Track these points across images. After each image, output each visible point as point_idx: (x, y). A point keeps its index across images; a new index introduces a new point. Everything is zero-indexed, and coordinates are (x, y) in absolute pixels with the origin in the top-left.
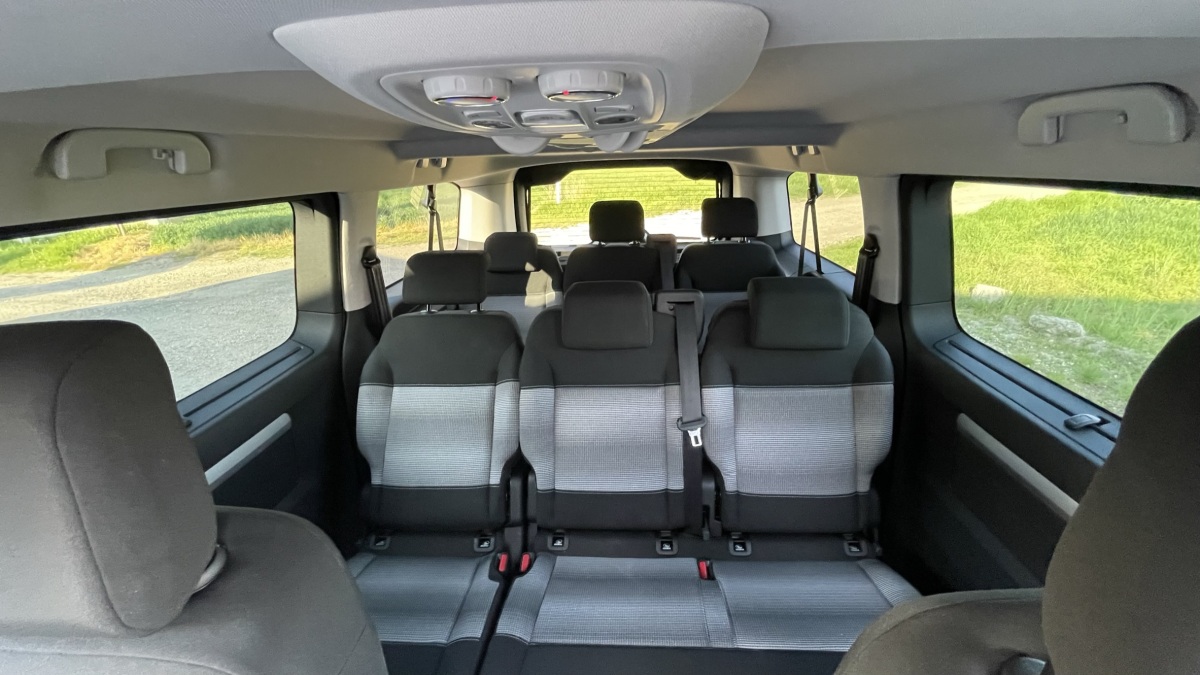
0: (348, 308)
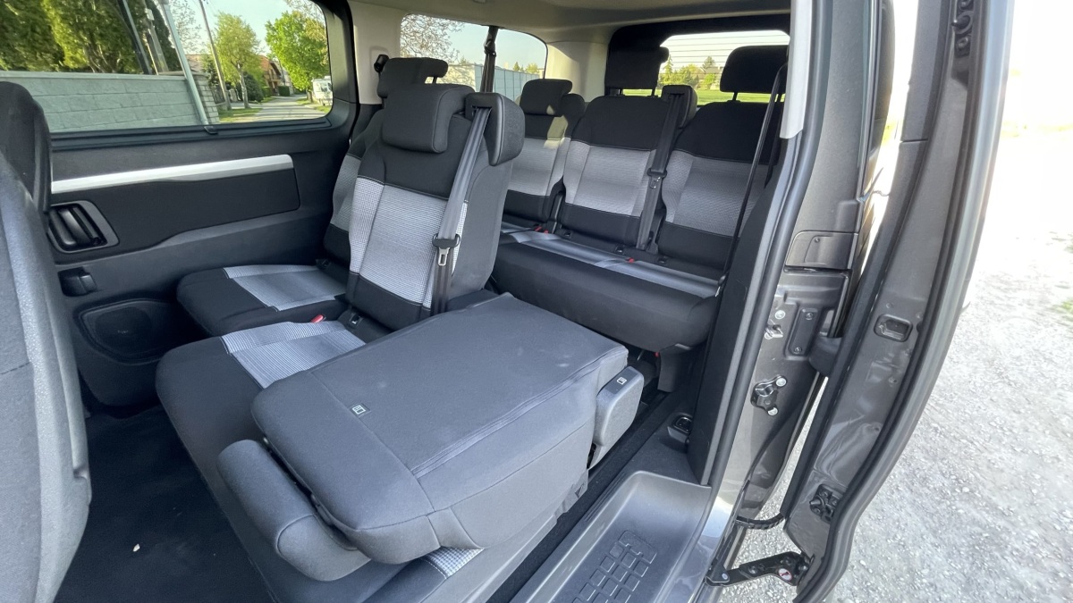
0: (361, 102)
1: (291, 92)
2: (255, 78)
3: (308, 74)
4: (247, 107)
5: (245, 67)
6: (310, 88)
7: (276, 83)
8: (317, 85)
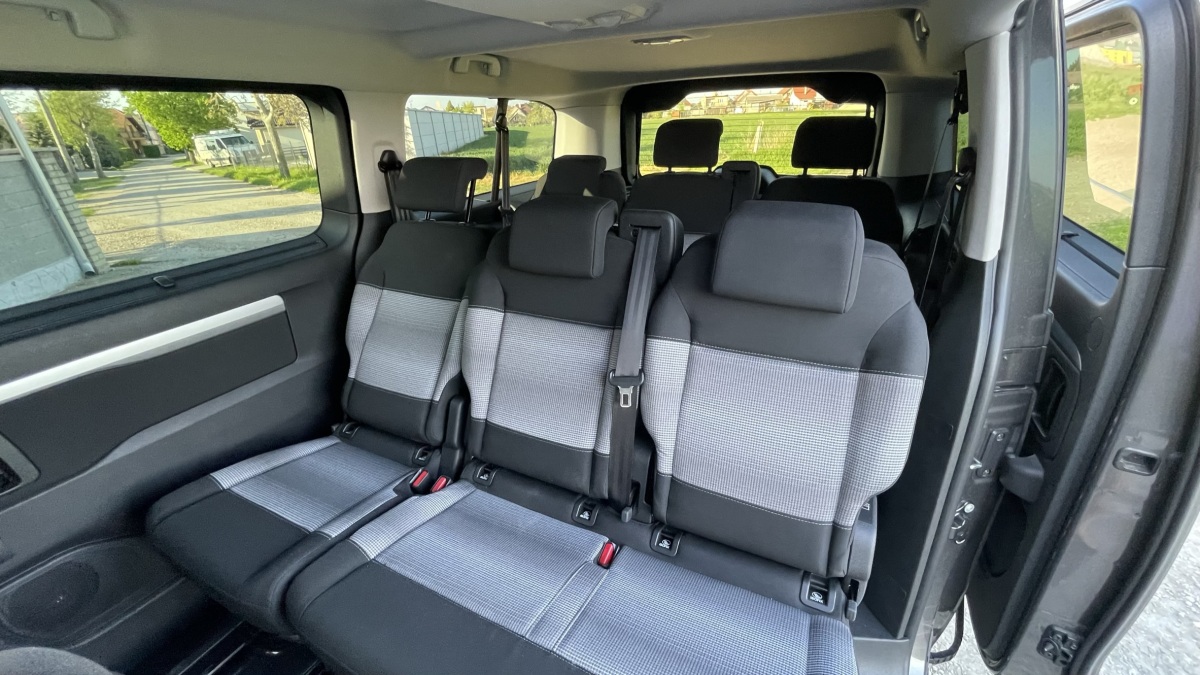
0: (364, 210)
1: (162, 151)
2: (108, 138)
3: (186, 130)
4: (101, 176)
5: (94, 126)
6: (191, 146)
7: (138, 142)
8: (200, 142)
